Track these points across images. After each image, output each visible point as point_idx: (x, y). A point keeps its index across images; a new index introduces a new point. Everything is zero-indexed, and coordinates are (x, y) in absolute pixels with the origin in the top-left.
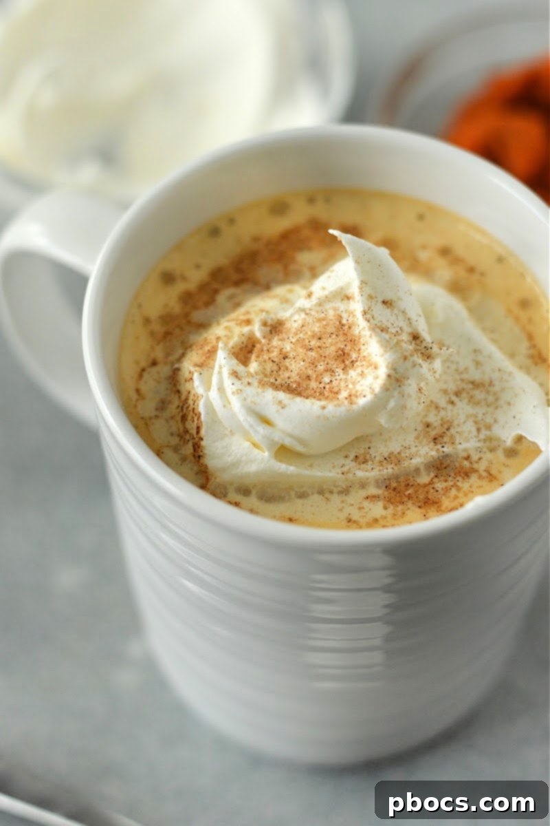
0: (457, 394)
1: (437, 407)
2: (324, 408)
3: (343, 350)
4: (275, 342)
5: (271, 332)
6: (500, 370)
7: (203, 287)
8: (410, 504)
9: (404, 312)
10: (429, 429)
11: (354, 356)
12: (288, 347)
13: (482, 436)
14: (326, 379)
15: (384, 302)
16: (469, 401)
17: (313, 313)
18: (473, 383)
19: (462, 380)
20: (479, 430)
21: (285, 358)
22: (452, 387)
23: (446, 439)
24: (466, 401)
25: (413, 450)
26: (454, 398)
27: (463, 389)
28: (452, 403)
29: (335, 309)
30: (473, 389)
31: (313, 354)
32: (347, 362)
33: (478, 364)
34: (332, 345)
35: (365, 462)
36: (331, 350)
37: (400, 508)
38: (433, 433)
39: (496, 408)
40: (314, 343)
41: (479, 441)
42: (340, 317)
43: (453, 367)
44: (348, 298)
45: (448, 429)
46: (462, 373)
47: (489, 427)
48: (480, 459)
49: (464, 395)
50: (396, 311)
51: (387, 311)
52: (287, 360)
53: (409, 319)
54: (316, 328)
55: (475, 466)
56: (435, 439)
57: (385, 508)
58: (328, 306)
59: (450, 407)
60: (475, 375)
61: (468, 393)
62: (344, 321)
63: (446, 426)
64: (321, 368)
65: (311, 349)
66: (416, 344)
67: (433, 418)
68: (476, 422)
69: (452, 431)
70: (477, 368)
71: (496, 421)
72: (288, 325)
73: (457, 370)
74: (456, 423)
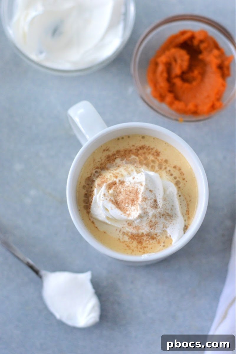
0: (163, 215)
1: (156, 217)
2: (121, 214)
3: (134, 199)
4: (120, 187)
5: (120, 183)
6: (176, 214)
7: (114, 155)
8: (135, 240)
9: (155, 194)
10: (151, 223)
11: (136, 202)
12: (122, 190)
13: (163, 229)
14: (127, 205)
15: (150, 191)
16: (165, 218)
17: (132, 184)
18: (168, 214)
19: (166, 212)
20: (163, 227)
21: (120, 193)
22: (162, 213)
23: (153, 227)
24: (164, 218)
25: (144, 227)
26: (161, 216)
27: (165, 215)
28: (160, 217)
29: (137, 186)
30: (167, 216)
31: (127, 196)
32: (133, 204)
33: (172, 209)
34: (132, 196)
35: (130, 225)
36: (131, 198)
37: (132, 241)
38: (152, 224)
39: (170, 223)
40: (128, 193)
41: (162, 231)
42: (137, 189)
43: (165, 207)
44: (142, 185)
45: (156, 224)
46: (166, 210)
47: (166, 228)
48: (159, 236)
49: (164, 216)
50: (152, 193)
51: (150, 193)
52: (120, 194)
53: (155, 196)
54: (131, 189)
55: (157, 237)
56: (151, 226)
57: (129, 239)
58: (136, 185)
59: (159, 218)
60: (169, 212)
61: (165, 216)
62: (138, 191)
63: (155, 223)
64: (127, 201)
65: (127, 194)
66: (155, 203)
67: (153, 220)
68: (164, 225)
69: (156, 225)
70: (171, 210)
71: (169, 227)
72: (125, 183)
73: (166, 208)
74: (158, 223)
